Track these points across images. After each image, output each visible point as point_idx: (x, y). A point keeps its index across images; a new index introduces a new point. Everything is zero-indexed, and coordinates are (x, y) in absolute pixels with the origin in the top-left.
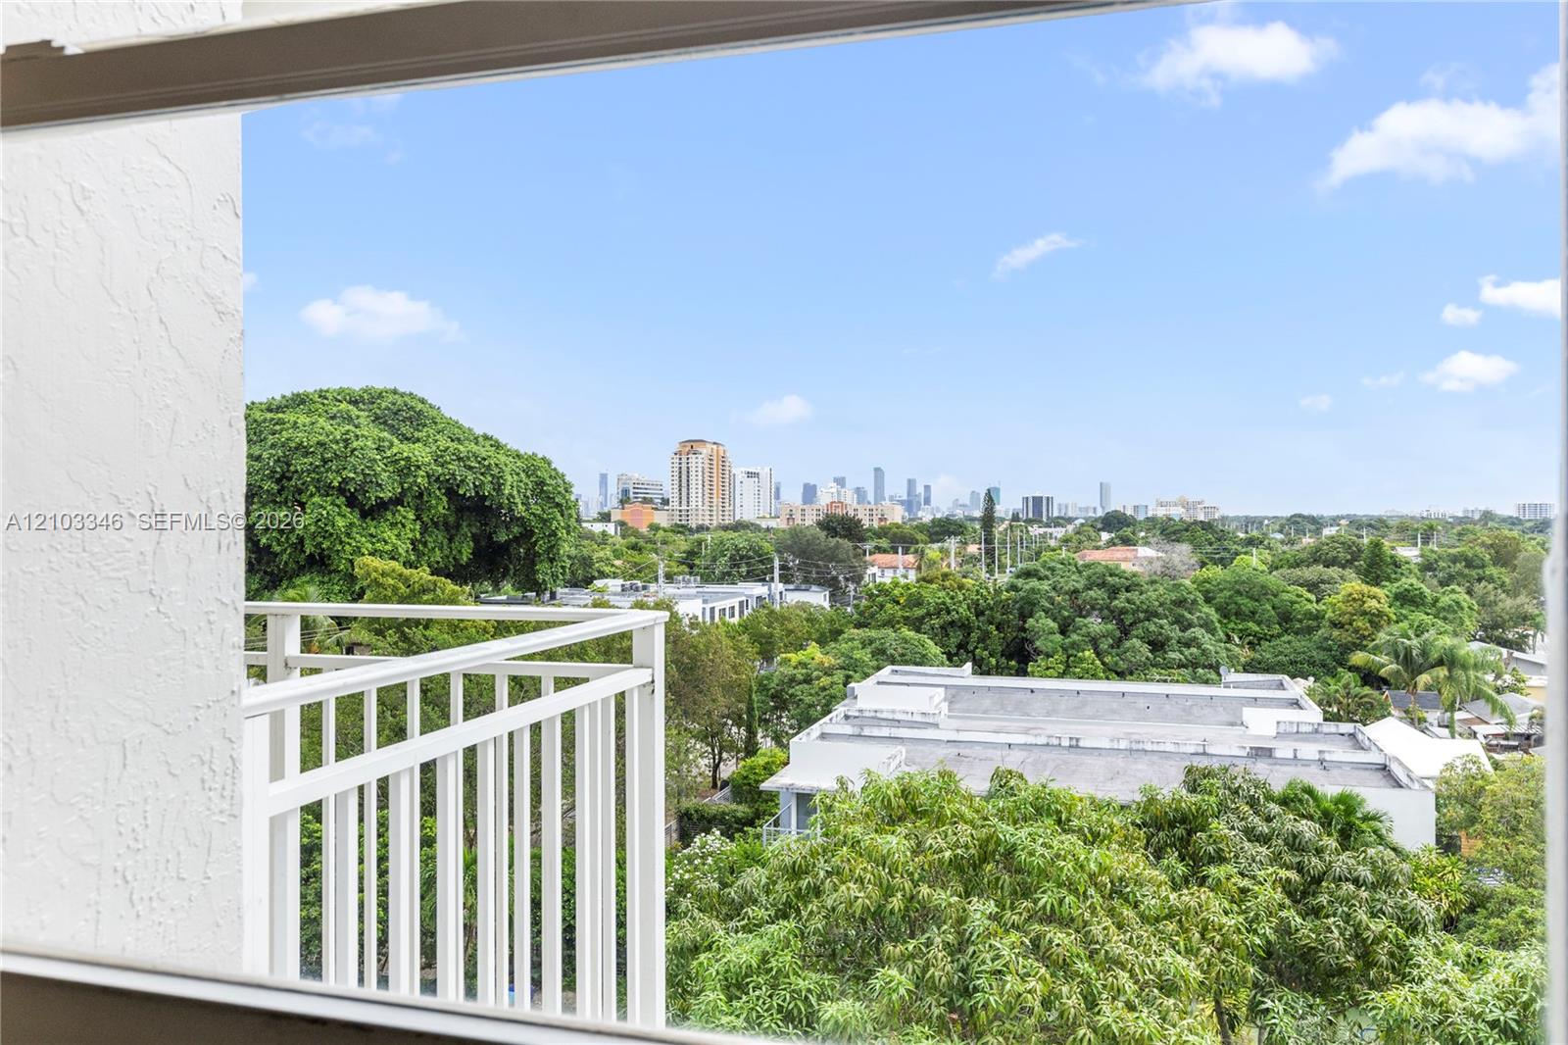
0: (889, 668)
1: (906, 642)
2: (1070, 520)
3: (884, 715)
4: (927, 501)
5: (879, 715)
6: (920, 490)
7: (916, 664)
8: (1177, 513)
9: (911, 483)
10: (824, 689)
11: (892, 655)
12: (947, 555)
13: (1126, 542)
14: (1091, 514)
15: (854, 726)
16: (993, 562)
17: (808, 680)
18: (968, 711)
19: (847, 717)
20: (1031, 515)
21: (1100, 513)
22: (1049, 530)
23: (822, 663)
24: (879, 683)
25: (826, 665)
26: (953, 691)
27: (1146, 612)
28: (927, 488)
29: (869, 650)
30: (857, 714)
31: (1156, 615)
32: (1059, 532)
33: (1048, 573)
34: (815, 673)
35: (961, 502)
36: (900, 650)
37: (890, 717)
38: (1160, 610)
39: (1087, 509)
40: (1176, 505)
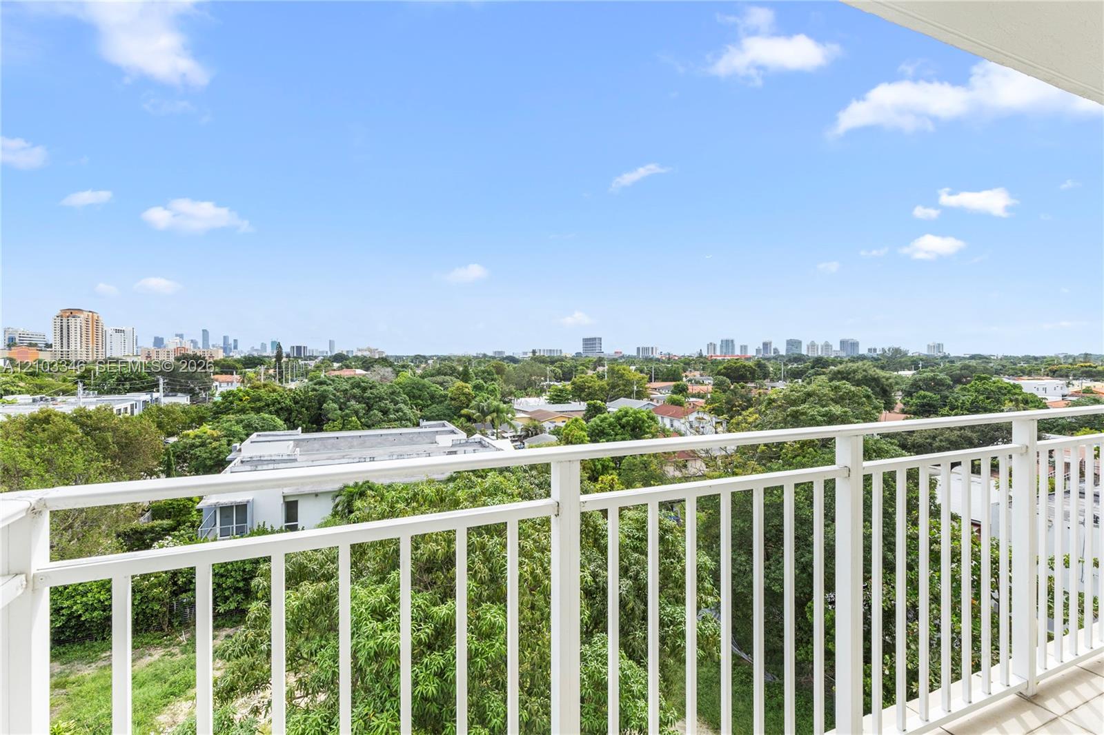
0: (255, 434)
1: (264, 420)
2: (316, 357)
3: (266, 458)
4: (236, 347)
5: (262, 458)
6: (231, 341)
7: (270, 430)
8: (367, 354)
9: (225, 338)
10: (215, 448)
11: (256, 427)
12: (259, 375)
13: (348, 367)
14: (325, 354)
15: (251, 466)
16: (282, 378)
17: (203, 444)
18: (308, 451)
19: (242, 462)
20: (295, 355)
21: (329, 354)
22: (306, 362)
23: (212, 435)
24: (252, 442)
25: (215, 435)
26: (296, 442)
27: (379, 398)
28: (235, 341)
29: (241, 425)
30: (249, 459)
31: (383, 399)
32: (312, 363)
33: (331, 382)
34: (209, 441)
35: (255, 348)
36: (261, 424)
37: (269, 458)
38: (385, 397)
39: (323, 352)
40: (366, 351)
